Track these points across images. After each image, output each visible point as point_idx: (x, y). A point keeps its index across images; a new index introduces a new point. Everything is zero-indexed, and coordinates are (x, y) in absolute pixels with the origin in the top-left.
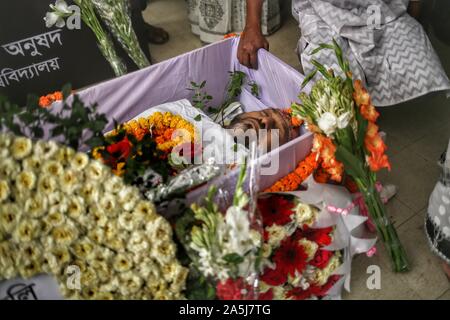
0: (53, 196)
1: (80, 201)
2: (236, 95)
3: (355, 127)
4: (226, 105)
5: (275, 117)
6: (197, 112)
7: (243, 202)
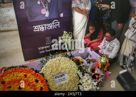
0: (68, 64)
1: (71, 65)
2: (87, 57)
3: (105, 63)
4: (86, 58)
5: (94, 60)
6: (82, 58)
7: (90, 68)
